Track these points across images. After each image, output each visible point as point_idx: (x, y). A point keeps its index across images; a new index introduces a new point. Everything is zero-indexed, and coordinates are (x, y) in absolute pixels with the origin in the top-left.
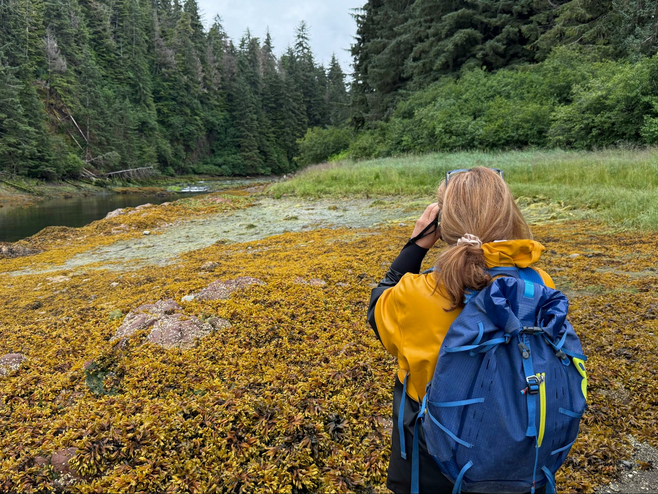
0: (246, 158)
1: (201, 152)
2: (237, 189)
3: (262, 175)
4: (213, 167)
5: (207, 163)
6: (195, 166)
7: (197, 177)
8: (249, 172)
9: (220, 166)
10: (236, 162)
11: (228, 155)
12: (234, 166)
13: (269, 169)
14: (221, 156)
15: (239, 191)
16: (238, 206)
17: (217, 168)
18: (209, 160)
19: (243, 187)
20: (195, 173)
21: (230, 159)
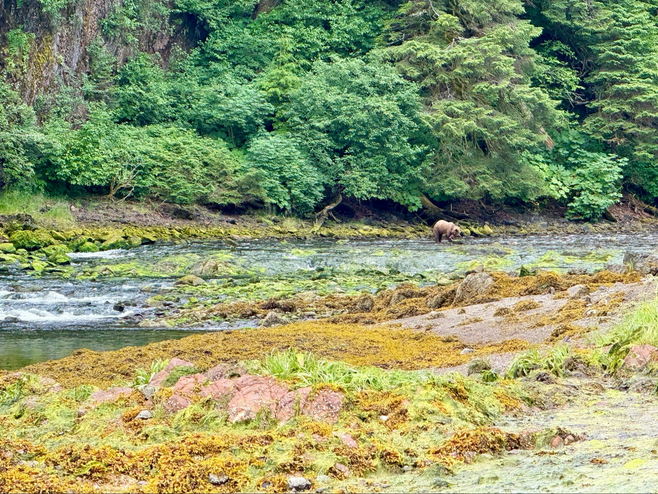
0: (436, 83)
1: (108, 31)
2: (361, 310)
3: (554, 208)
4: (190, 141)
5: (144, 117)
6: (55, 137)
7: (64, 216)
8: (456, 185)
9: (238, 135)
10: (356, 110)
11: (306, 55)
12: (343, 141)
13: (610, 167)
14: (250, 60)
15: (381, 329)
16: (395, 442)
17: (217, 149)
18: (159, 92)
19: (410, 300)
20: (56, 184)
21: (315, 86)
